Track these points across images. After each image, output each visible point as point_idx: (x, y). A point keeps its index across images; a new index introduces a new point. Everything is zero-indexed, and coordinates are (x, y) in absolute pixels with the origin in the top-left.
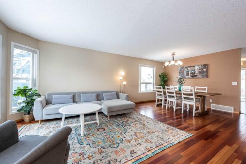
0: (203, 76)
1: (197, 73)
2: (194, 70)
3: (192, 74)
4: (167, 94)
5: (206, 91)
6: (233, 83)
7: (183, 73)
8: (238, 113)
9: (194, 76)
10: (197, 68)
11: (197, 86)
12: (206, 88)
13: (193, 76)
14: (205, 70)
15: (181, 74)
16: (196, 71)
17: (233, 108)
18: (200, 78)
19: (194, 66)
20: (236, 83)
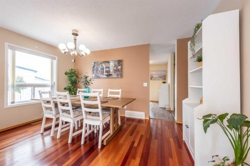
0: (118, 75)
1: (111, 71)
2: (109, 68)
3: (107, 72)
4: (60, 107)
5: (119, 96)
6: (144, 84)
7: (97, 69)
8: (148, 119)
9: (109, 75)
10: (112, 64)
11: (111, 89)
12: (120, 91)
13: (107, 76)
14: (119, 67)
15: (95, 71)
16: (111, 68)
17: (144, 113)
18: (115, 78)
19: (108, 62)
20: (146, 84)
